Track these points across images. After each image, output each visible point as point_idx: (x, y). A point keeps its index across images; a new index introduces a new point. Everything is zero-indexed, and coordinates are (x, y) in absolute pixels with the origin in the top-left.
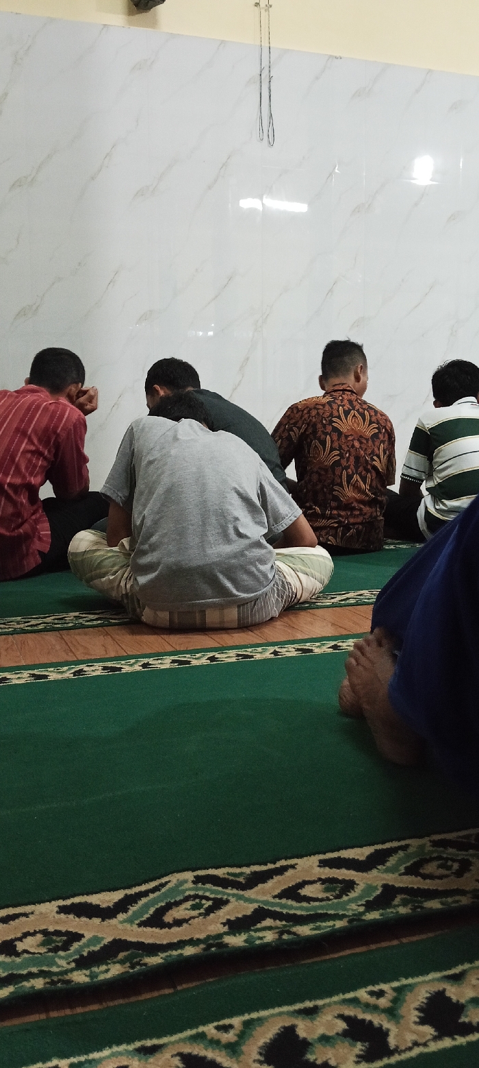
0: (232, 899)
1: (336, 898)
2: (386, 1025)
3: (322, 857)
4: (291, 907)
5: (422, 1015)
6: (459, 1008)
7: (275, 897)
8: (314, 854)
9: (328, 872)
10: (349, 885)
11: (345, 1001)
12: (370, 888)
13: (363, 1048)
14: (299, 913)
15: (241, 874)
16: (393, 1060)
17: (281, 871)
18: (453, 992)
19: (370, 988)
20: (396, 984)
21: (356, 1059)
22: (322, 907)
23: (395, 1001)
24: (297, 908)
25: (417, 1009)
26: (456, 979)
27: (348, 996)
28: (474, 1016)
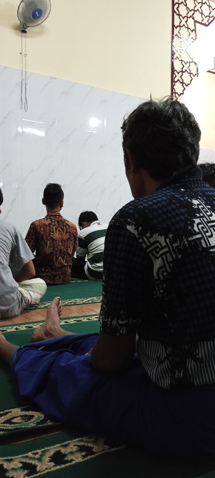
1: (25, 422)
2: (37, 464)
3: (22, 407)
4: (8, 427)
5: (51, 459)
6: (65, 455)
7: (1, 423)
8: (20, 407)
9: (24, 413)
10: (32, 417)
11: (23, 457)
12: (39, 417)
13: (27, 472)
14: (10, 428)
16: (37, 475)
17: (5, 414)
18: (63, 451)
19: (33, 452)
21: (24, 476)
22: (19, 426)
23: (42, 455)
25: (49, 457)
26: (66, 446)
27: (24, 455)
28: (69, 458)
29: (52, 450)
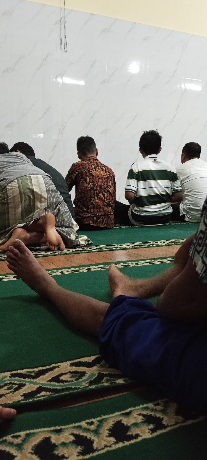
0: (27, 384)
1: (76, 380)
2: (93, 438)
3: (72, 362)
4: (55, 386)
5: (110, 432)
6: (127, 428)
7: (48, 381)
8: (69, 361)
9: (74, 369)
10: (83, 374)
11: (75, 427)
12: (92, 375)
13: (81, 449)
14: (58, 388)
15: (34, 371)
16: (95, 454)
17: (52, 369)
18: (125, 421)
19: (87, 421)
20: (99, 419)
21: (77, 454)
22: (69, 385)
23: (98, 427)
24: (57, 386)
25: (108, 430)
26: (128, 414)
27: (77, 425)
28: (134, 431)
29: (111, 419)
